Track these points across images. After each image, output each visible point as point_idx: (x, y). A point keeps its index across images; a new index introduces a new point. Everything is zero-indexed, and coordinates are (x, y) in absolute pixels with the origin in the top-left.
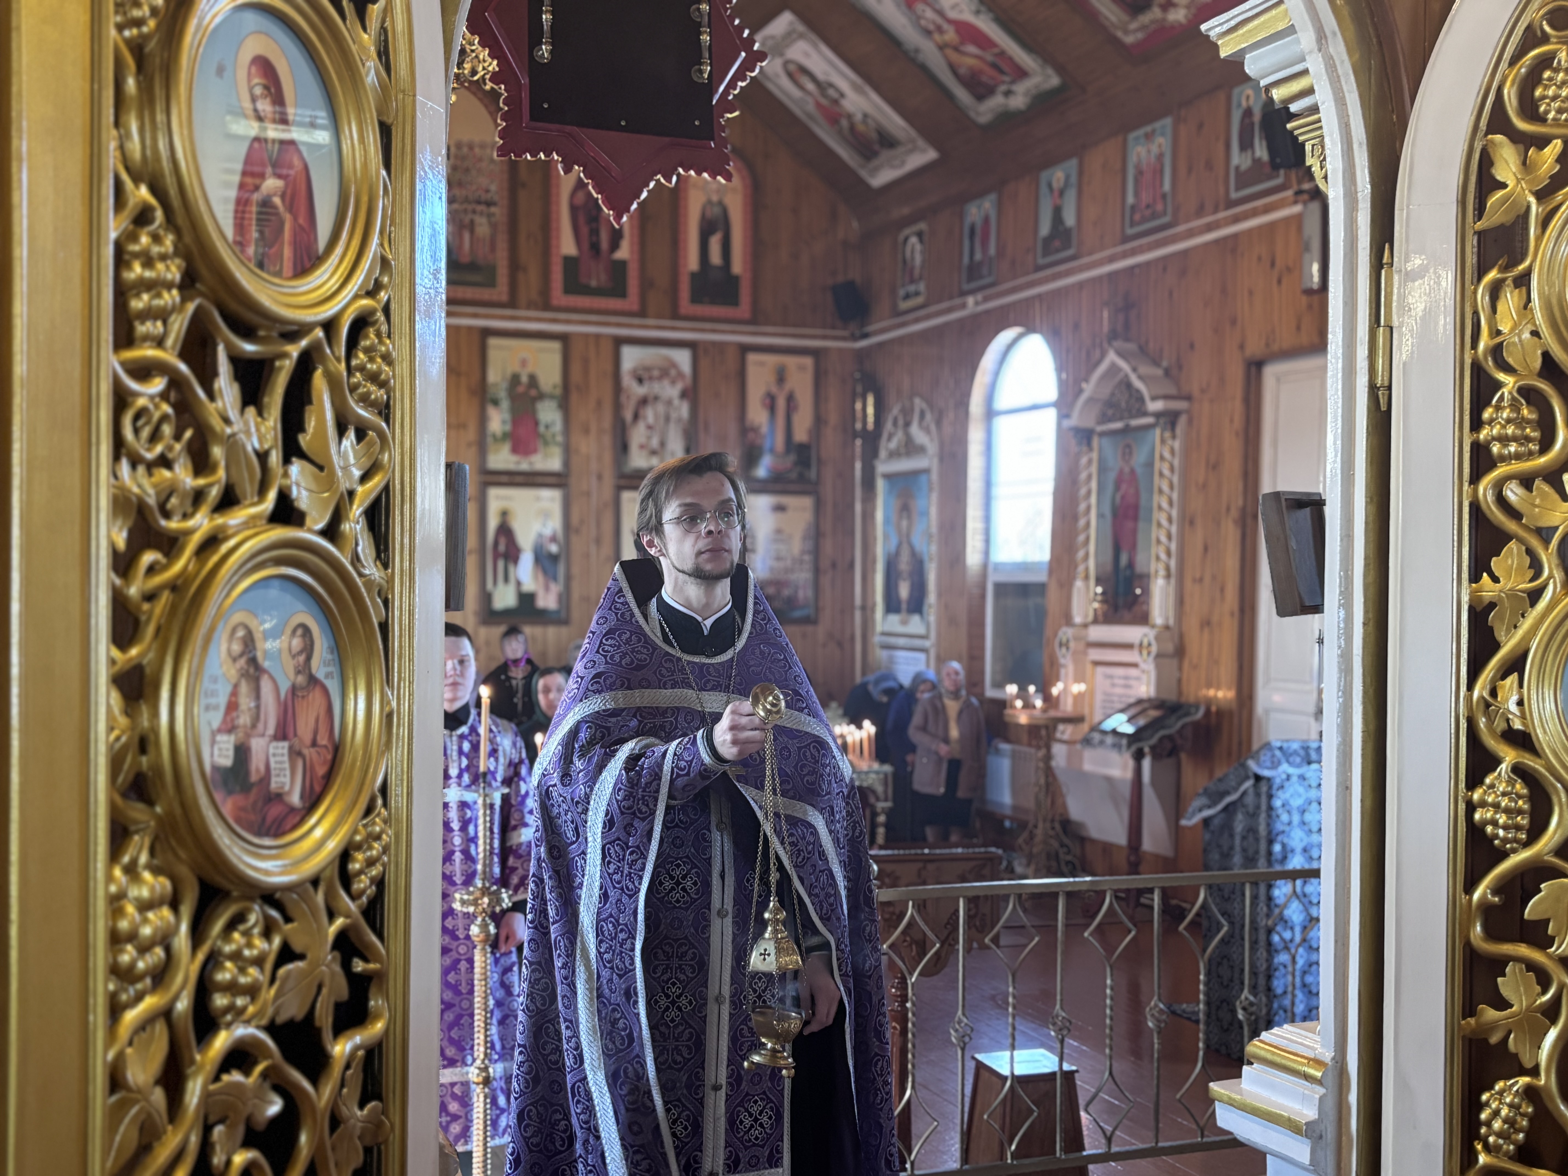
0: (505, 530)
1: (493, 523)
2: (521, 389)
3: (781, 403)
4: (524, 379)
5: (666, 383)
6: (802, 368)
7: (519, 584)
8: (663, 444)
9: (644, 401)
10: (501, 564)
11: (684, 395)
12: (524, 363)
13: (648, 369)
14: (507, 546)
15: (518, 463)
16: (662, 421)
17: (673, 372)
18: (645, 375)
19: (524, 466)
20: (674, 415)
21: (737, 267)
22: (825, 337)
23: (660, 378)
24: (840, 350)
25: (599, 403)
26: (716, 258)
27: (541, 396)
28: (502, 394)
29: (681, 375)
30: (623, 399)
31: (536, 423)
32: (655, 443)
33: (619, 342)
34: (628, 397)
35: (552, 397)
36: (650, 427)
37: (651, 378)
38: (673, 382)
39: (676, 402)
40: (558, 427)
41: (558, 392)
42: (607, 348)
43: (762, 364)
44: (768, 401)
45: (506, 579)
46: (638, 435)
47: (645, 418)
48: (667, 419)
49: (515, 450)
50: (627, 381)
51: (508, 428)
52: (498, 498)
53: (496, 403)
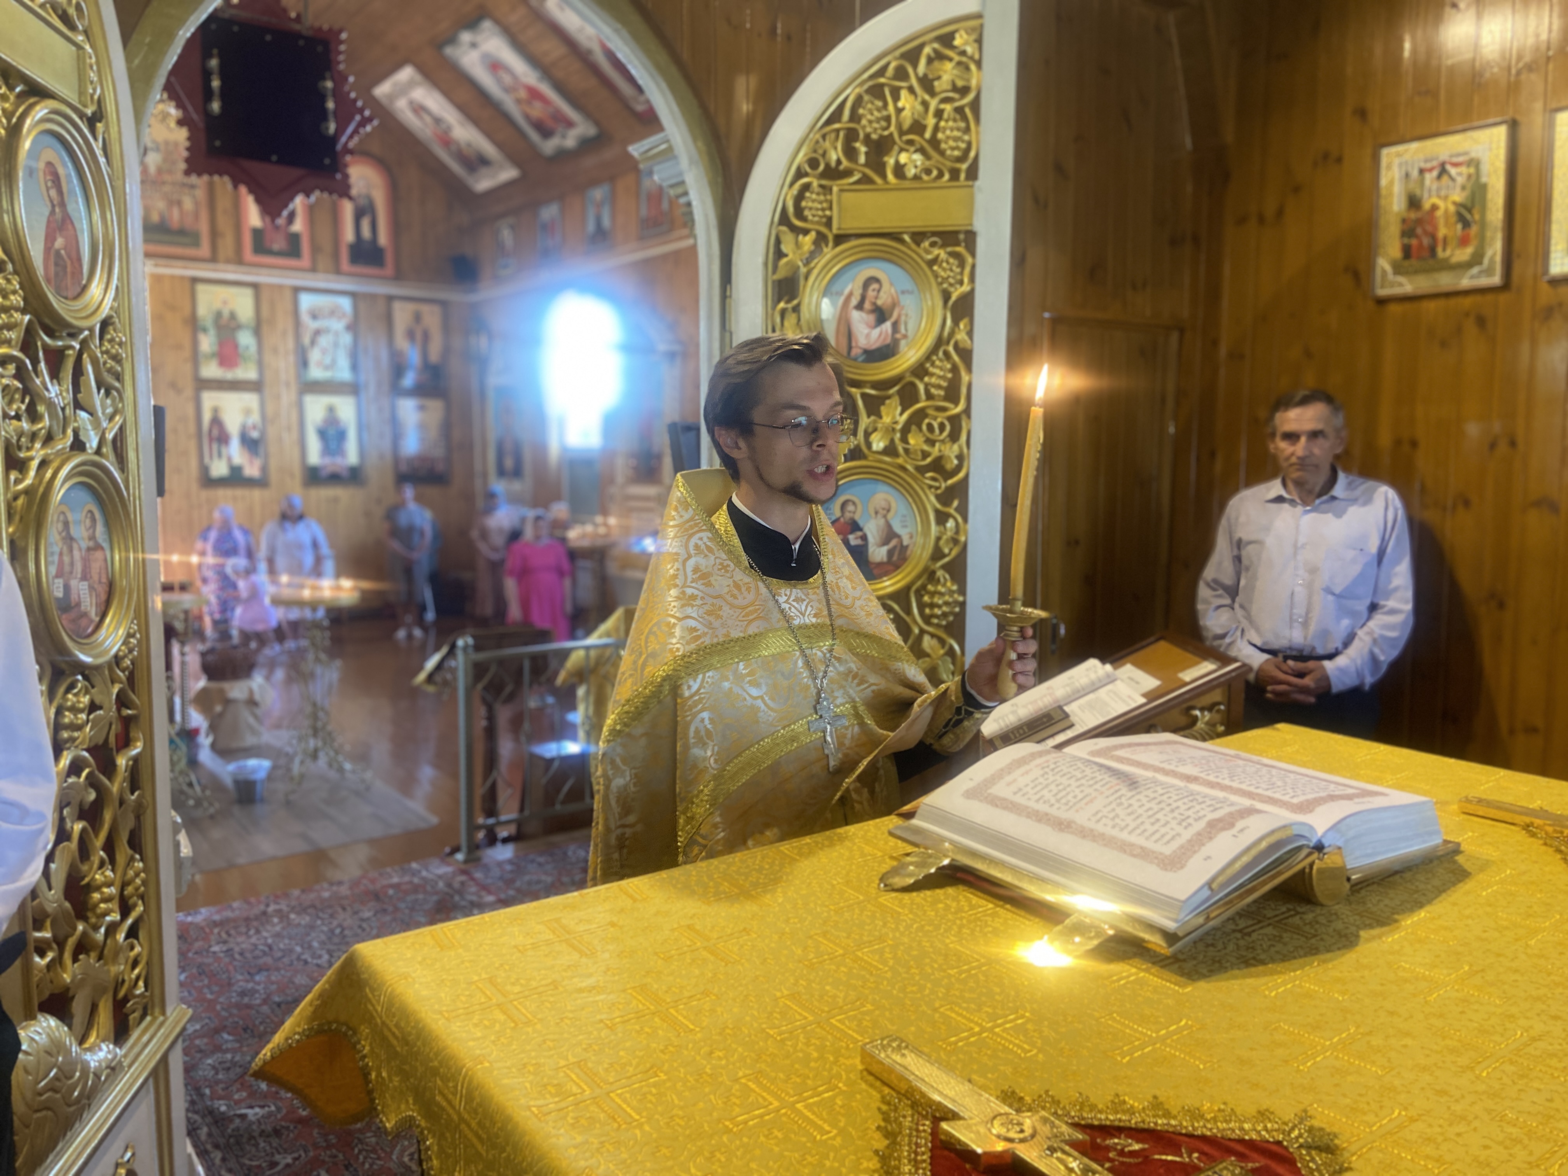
0: (216, 421)
1: (207, 417)
2: (223, 322)
3: (419, 335)
4: (226, 314)
5: (333, 320)
6: (432, 312)
7: (229, 459)
8: (333, 361)
9: (317, 333)
10: (215, 446)
11: (347, 328)
12: (225, 303)
13: (320, 310)
14: (219, 433)
15: (224, 374)
16: (332, 346)
17: (338, 313)
18: (318, 315)
20: (341, 343)
21: (383, 239)
22: (446, 292)
23: (329, 316)
25: (284, 333)
26: (366, 232)
27: (239, 327)
29: (344, 315)
30: (302, 330)
31: (238, 346)
32: (328, 361)
33: (297, 290)
34: (306, 329)
36: (323, 350)
37: (322, 316)
38: (339, 320)
39: (342, 333)
40: (253, 349)
41: (253, 324)
42: (288, 294)
43: (403, 309)
44: (409, 333)
45: (220, 455)
46: (315, 356)
47: (319, 344)
48: (336, 345)
49: (221, 365)
50: (305, 318)
51: (215, 348)
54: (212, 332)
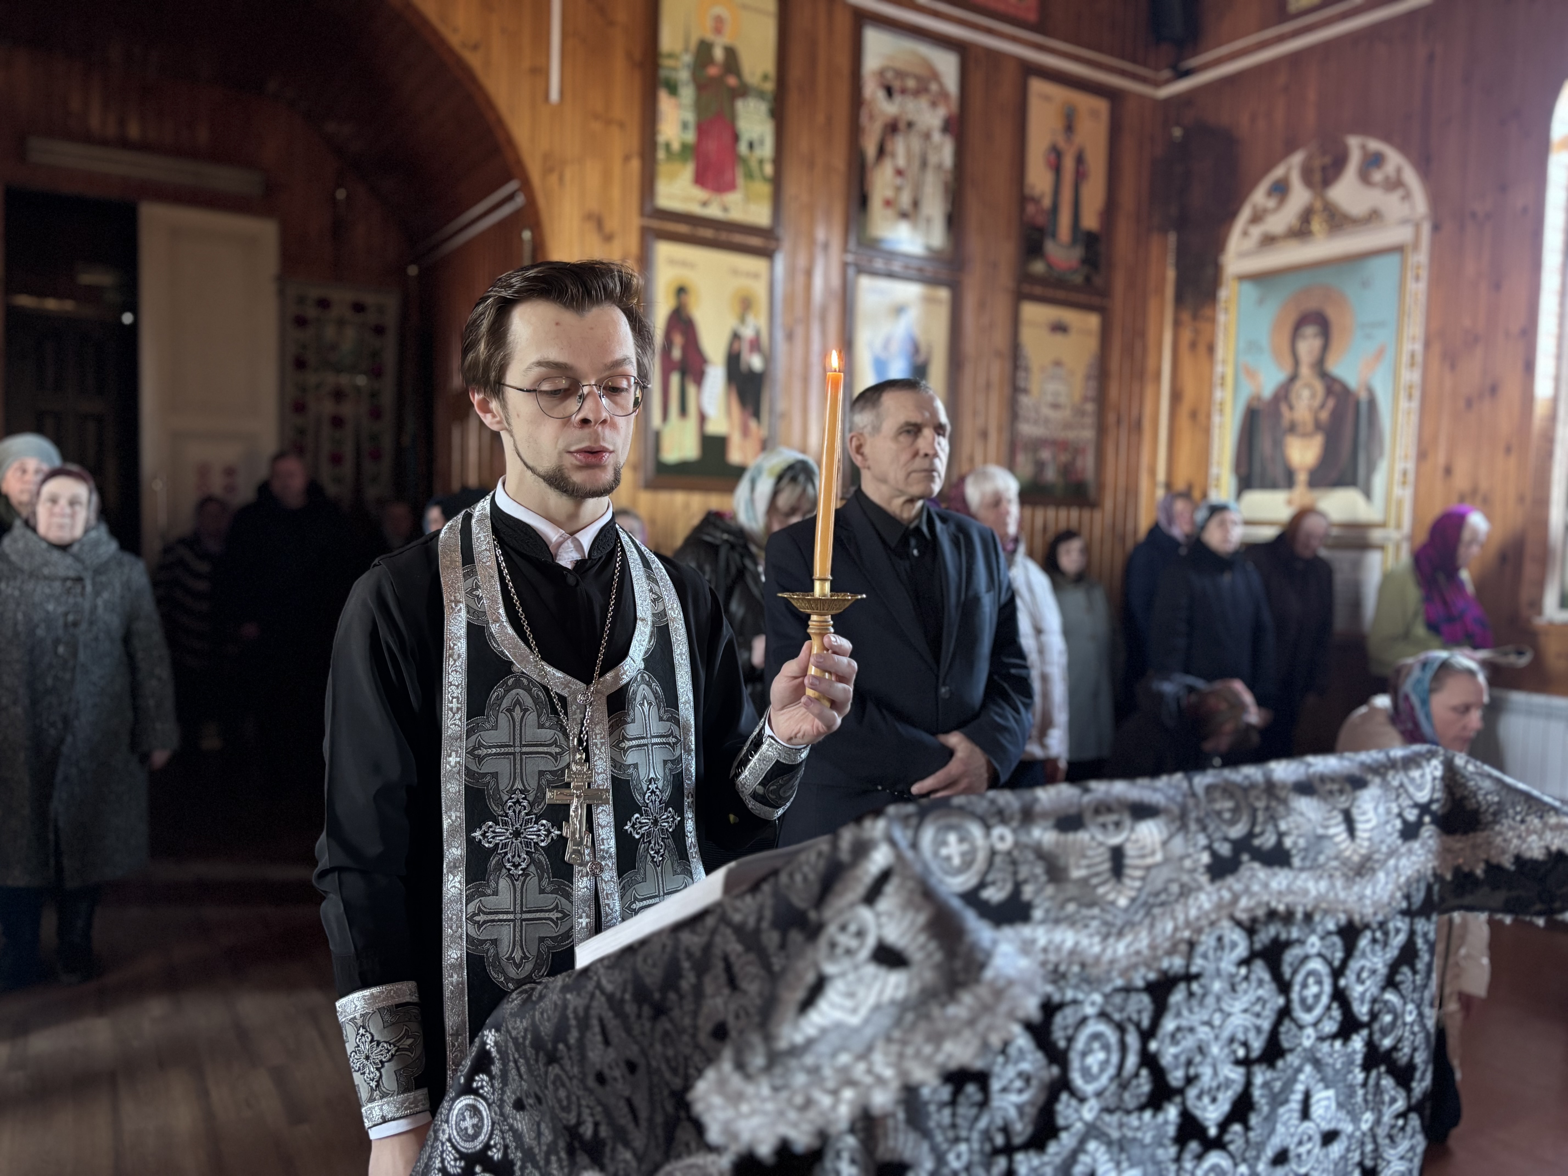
0: (682, 321)
1: (663, 304)
2: (713, 71)
3: (1069, 164)
4: (719, 54)
5: (923, 103)
6: (1094, 114)
7: (703, 418)
8: (916, 204)
9: (893, 128)
10: (675, 379)
11: (948, 127)
12: (719, 25)
13: (901, 74)
14: (685, 349)
15: (705, 204)
16: (916, 164)
17: (934, 87)
18: (896, 84)
19: (714, 211)
20: (933, 159)
22: (1123, 73)
23: (918, 92)
24: (1141, 97)
25: (829, 120)
27: (743, 91)
28: (684, 75)
29: (944, 94)
30: (864, 119)
31: (736, 137)
32: (905, 200)
33: (862, 19)
34: (871, 117)
35: (761, 95)
36: (899, 173)
37: (904, 91)
38: (934, 104)
39: (937, 137)
40: (767, 150)
41: (769, 86)
43: (1047, 98)
44: (1053, 157)
45: (683, 410)
46: (882, 183)
47: (893, 155)
48: (924, 164)
49: (700, 179)
50: (871, 89)
51: (690, 137)
52: (672, 262)
53: (673, 89)
54: (687, 93)
